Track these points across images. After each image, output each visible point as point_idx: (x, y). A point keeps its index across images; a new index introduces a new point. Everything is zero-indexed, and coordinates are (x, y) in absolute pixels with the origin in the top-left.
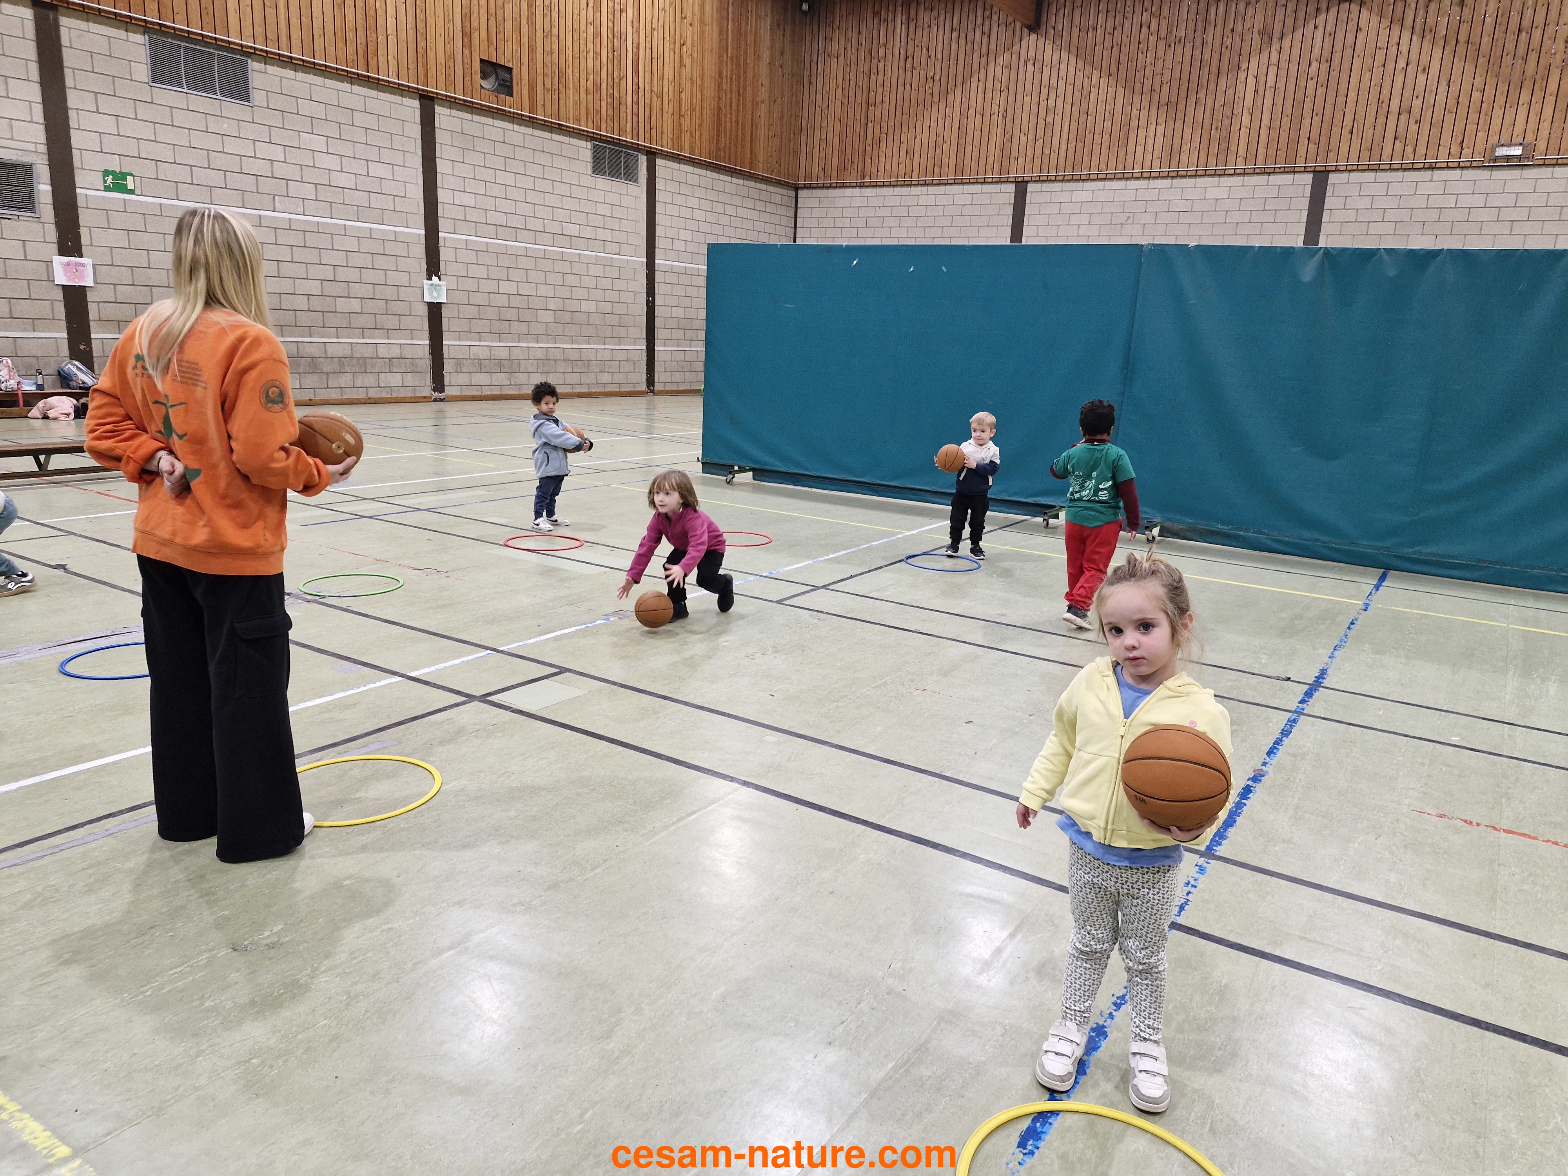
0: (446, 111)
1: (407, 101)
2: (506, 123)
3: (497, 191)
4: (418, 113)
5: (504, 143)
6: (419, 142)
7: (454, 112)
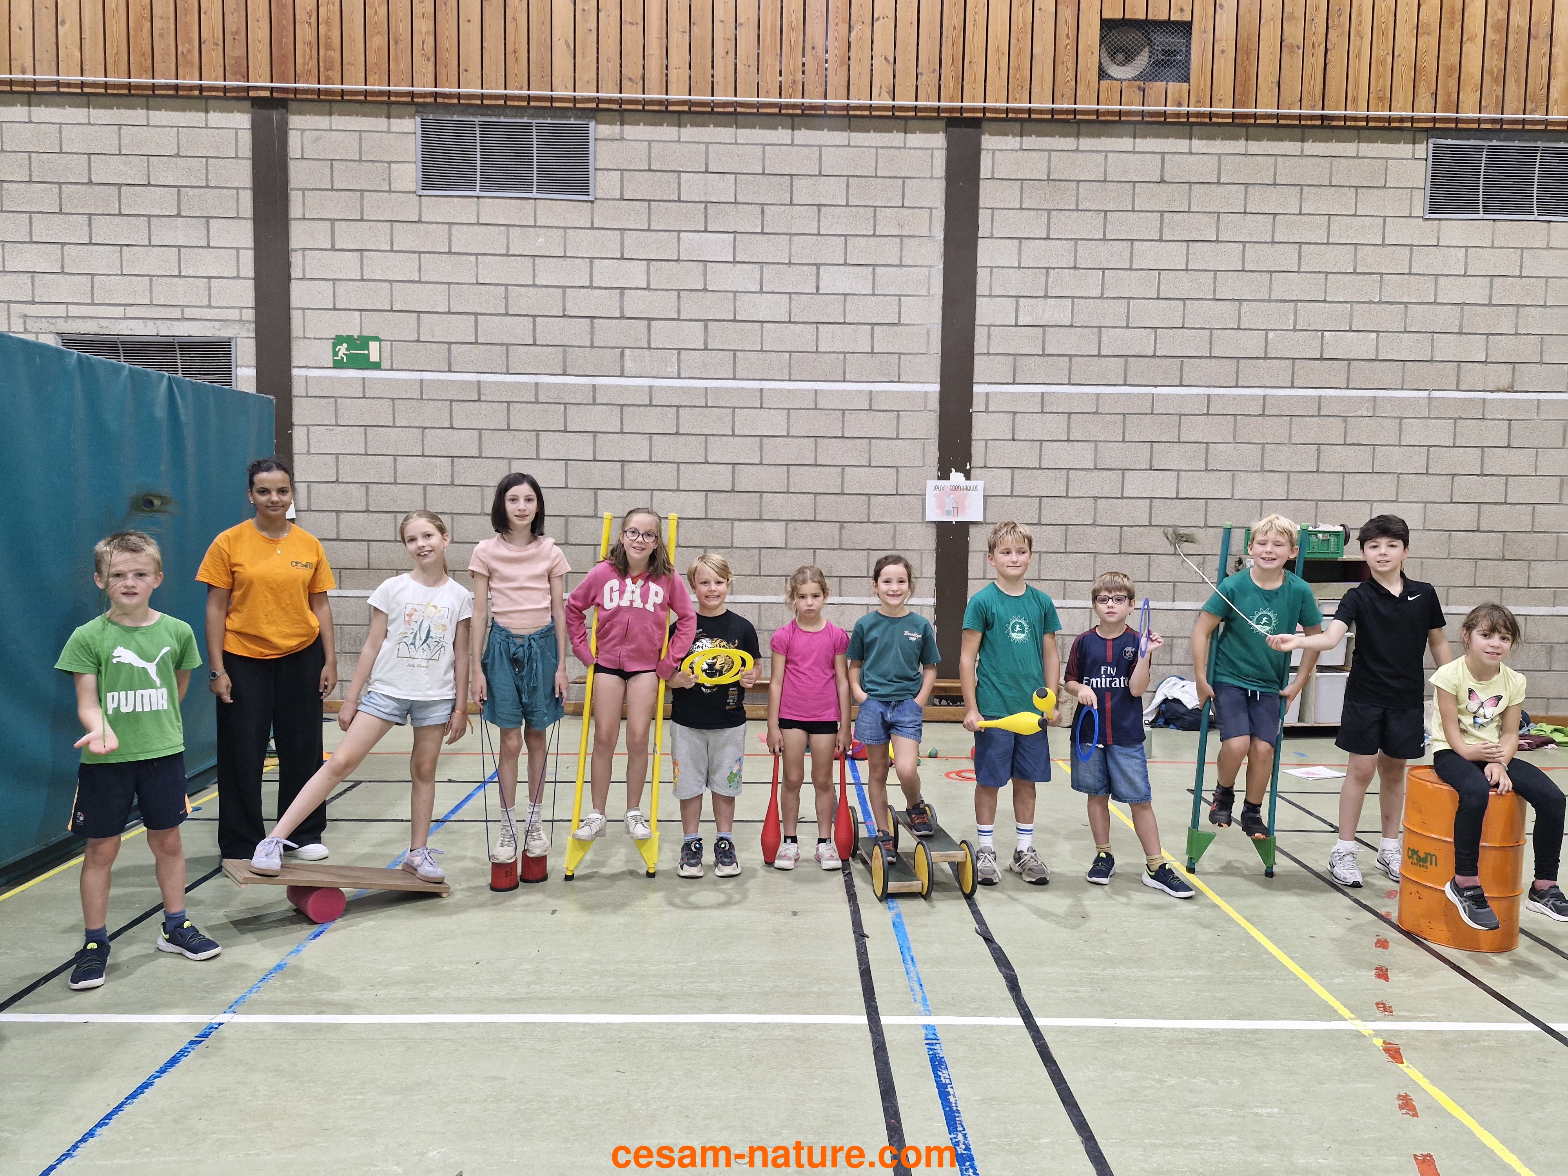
0: (1012, 142)
1: (916, 139)
2: (1171, 141)
3: (1131, 284)
4: (940, 158)
5: (1162, 181)
6: (940, 215)
7: (1030, 141)
